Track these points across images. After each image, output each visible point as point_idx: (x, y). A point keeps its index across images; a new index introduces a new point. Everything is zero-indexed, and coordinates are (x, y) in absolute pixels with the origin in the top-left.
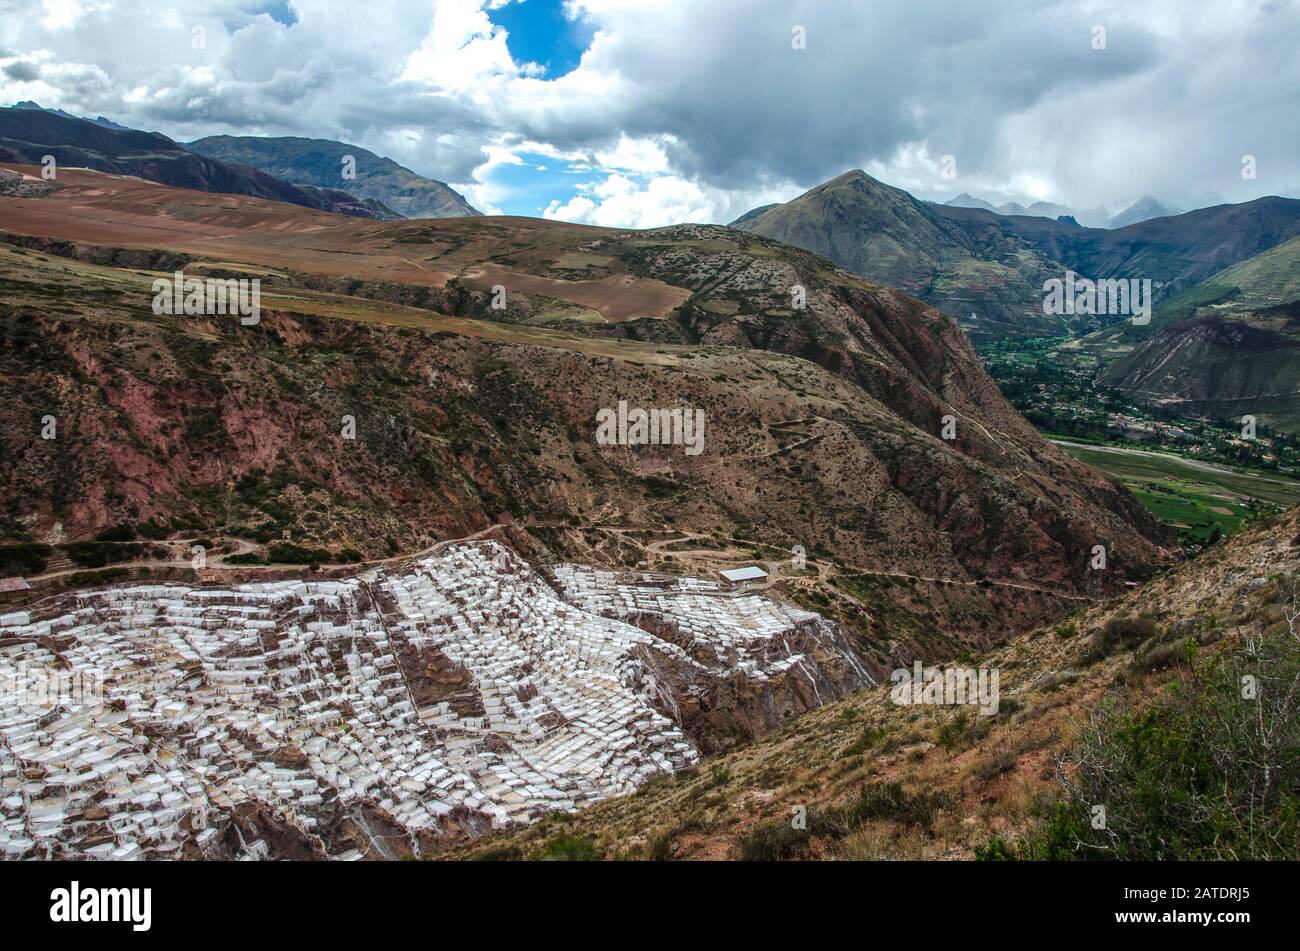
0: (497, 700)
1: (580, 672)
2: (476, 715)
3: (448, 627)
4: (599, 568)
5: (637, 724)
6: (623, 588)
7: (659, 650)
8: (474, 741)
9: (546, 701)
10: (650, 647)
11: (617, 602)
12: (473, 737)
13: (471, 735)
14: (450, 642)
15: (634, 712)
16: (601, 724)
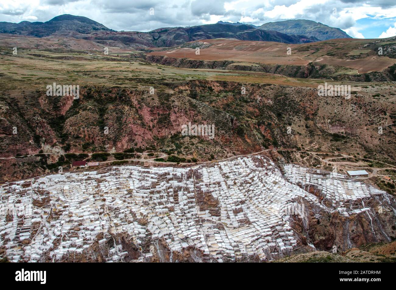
0: (226, 212)
1: (265, 205)
2: (217, 216)
3: (217, 186)
4: (302, 166)
5: (277, 227)
6: (308, 175)
7: (306, 200)
8: (213, 224)
9: (244, 214)
10: (303, 198)
11: (304, 180)
12: (214, 223)
13: (213, 222)
14: (216, 191)
15: (278, 222)
16: (262, 225)
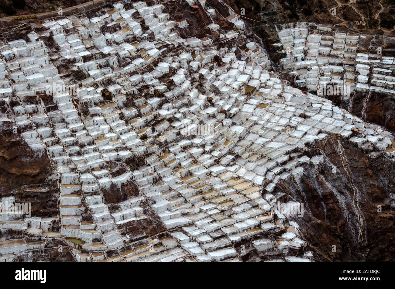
0: (76, 200)
1: (216, 169)
2: (44, 215)
3: (42, 107)
4: (343, 29)
5: (257, 243)
6: (363, 58)
7: (356, 145)
8: (31, 246)
9: (143, 204)
10: (346, 141)
11: (348, 75)
12: (34, 242)
13: (31, 239)
14: (38, 126)
15: (259, 226)
16: (207, 238)
